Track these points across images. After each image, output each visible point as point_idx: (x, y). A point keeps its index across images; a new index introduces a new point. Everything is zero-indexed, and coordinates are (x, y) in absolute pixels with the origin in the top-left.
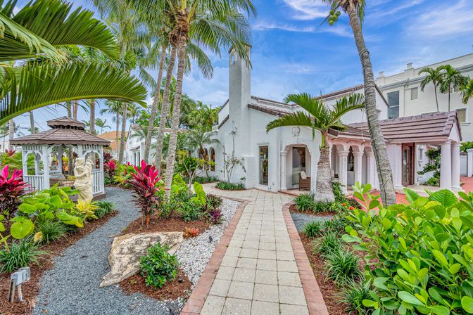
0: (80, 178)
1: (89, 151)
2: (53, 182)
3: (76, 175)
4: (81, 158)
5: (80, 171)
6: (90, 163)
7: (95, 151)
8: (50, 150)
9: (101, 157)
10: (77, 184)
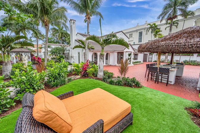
0: (24, 61)
1: (26, 54)
2: (17, 62)
3: (23, 60)
4: (24, 56)
5: (24, 59)
6: (27, 57)
7: (28, 54)
8: (15, 54)
9: (30, 55)
10: (23, 62)
